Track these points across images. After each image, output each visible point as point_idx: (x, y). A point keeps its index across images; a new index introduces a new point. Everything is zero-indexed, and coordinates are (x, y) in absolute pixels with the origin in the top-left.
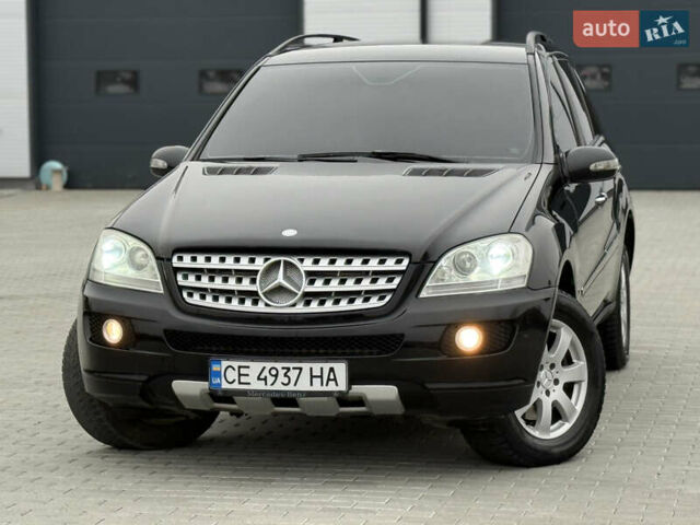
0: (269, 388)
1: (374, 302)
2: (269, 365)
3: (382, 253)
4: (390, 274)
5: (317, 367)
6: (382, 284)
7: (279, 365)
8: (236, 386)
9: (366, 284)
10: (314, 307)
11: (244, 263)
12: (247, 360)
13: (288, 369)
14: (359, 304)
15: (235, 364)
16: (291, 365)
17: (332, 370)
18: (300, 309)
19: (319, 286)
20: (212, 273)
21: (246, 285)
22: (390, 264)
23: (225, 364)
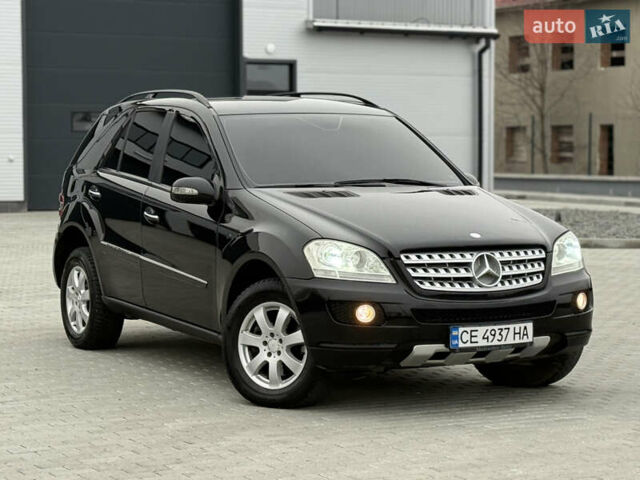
0: (490, 344)
1: (536, 281)
2: (490, 328)
4: (539, 261)
5: (517, 326)
6: (536, 267)
7: (496, 328)
8: (469, 345)
9: (529, 268)
10: (507, 286)
11: (458, 258)
12: (475, 326)
13: (502, 330)
14: (529, 283)
15: (468, 329)
16: (503, 327)
17: (525, 328)
18: (500, 287)
19: (507, 271)
20: (436, 266)
22: (537, 254)
23: (461, 329)
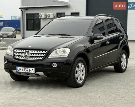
0: (24, 72)
1: (40, 58)
2: (24, 68)
3: (43, 50)
4: (43, 54)
5: (30, 69)
6: (42, 55)
7: (25, 68)
8: (19, 71)
9: (39, 55)
10: (31, 59)
11: (22, 51)
14: (38, 59)
15: (19, 68)
16: (27, 68)
17: (32, 69)
18: (29, 59)
19: (32, 55)
20: (18, 53)
21: (22, 55)
22: (44, 52)
23: (18, 67)
